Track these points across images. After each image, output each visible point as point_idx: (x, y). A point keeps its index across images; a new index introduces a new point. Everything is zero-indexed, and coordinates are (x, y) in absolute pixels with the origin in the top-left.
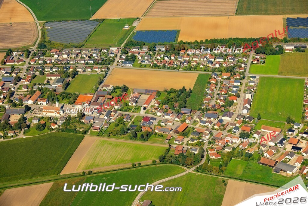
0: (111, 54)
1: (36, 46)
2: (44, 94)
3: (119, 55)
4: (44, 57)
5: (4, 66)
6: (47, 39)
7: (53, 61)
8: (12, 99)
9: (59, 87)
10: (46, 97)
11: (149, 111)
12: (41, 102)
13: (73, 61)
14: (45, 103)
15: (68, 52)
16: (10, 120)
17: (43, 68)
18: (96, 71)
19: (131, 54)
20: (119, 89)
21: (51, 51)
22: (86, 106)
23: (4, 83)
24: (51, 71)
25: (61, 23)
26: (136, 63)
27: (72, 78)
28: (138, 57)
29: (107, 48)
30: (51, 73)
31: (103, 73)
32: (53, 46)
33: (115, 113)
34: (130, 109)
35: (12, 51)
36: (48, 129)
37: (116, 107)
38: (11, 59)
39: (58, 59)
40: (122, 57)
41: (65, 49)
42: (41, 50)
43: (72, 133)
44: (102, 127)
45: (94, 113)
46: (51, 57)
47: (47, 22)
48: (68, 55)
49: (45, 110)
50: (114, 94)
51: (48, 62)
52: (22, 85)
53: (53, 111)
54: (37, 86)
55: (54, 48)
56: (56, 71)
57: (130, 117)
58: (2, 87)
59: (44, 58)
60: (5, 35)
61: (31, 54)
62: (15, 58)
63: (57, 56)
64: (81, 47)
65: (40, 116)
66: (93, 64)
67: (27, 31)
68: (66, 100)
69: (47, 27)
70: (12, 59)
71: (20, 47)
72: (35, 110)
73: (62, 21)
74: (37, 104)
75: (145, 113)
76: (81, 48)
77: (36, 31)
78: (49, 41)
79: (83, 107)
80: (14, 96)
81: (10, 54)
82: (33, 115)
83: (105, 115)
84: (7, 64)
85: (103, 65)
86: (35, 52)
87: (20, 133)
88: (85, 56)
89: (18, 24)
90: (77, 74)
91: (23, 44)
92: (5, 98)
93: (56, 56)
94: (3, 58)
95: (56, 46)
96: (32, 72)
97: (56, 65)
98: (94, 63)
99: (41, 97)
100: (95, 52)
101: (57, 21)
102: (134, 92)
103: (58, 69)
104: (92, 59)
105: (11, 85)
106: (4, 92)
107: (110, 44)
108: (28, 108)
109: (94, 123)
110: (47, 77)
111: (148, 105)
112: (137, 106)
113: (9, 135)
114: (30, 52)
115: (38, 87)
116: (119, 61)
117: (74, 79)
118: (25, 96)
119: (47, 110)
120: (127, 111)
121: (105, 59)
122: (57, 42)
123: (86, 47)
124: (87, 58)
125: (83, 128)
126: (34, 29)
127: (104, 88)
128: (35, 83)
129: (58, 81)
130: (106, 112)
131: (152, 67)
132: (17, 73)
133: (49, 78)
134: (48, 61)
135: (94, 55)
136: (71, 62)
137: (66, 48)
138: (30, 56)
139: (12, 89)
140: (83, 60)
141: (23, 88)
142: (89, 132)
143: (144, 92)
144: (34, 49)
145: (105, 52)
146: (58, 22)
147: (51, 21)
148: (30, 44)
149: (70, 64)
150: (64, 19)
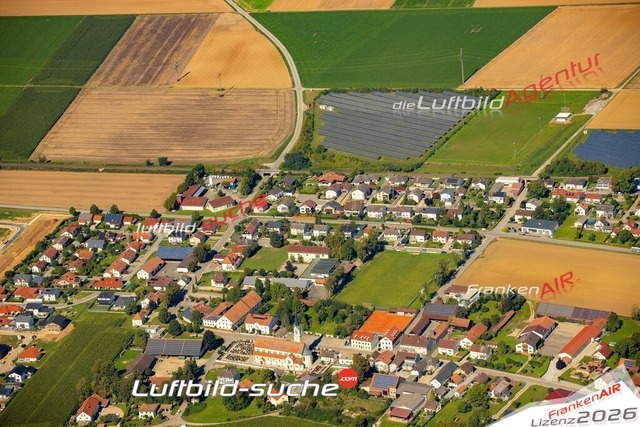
0: (495, 195)
1: (281, 160)
2: (271, 302)
3: (519, 200)
4: (297, 195)
5: (173, 215)
6: (318, 140)
7: (318, 208)
8: (174, 310)
9: (319, 285)
10: (273, 311)
11: (573, 372)
12: (256, 326)
13: (376, 209)
14: (268, 327)
15: (368, 183)
16: (154, 373)
17: (285, 227)
18: (441, 245)
19: (555, 199)
20: (495, 302)
21: (321, 178)
22: (385, 345)
23: (162, 262)
24: (307, 238)
25: (369, 95)
26: (566, 227)
27: (364, 262)
28: (576, 210)
29: (488, 176)
30: (305, 243)
31: (459, 252)
32: (330, 164)
33: (468, 373)
34: (515, 363)
35: (206, 172)
36: (260, 406)
37: (474, 355)
38: (197, 195)
39: (333, 203)
40: (527, 205)
41: (362, 173)
42: (293, 172)
43: (326, 423)
44: (420, 412)
45: (404, 367)
46: (317, 195)
47: (326, 93)
48: (368, 193)
49: (261, 350)
50: (476, 317)
51: (303, 209)
52: (213, 273)
53: (283, 353)
54: (253, 279)
55: (331, 169)
56: (322, 238)
57: (510, 387)
58: (153, 273)
59: (294, 198)
60: (197, 125)
61: (260, 184)
62: (212, 194)
63: (334, 194)
64: (412, 170)
65: (244, 365)
66: (436, 224)
67: (263, 116)
68: (330, 325)
69: (323, 107)
70: (202, 195)
71: (232, 162)
72: (234, 347)
73: (373, 89)
74: (244, 330)
75: (561, 378)
76: (409, 175)
77: (289, 115)
78: (321, 146)
79: (377, 348)
80: (182, 304)
81: (197, 179)
82: (224, 361)
83: (434, 375)
84: (184, 208)
85: (465, 226)
86: (272, 178)
87: (173, 414)
88: (416, 198)
89: (241, 93)
90: (382, 250)
91: (243, 152)
92: (153, 306)
93: (331, 194)
94: (176, 191)
95: (338, 164)
96: (249, 237)
97: (323, 221)
98: (438, 218)
99: (260, 311)
100: (451, 187)
101: (357, 91)
102: (539, 311)
103: (328, 232)
104: (437, 206)
105: (180, 270)
106: (156, 288)
107: (501, 165)
108: (213, 342)
109: (398, 396)
110: (289, 254)
111: (574, 356)
112: (540, 356)
113: (141, 415)
114: (259, 178)
115: (258, 281)
116: (517, 218)
117: (369, 263)
118: (214, 304)
119: (267, 351)
120: (504, 369)
121: (476, 209)
122: (344, 153)
123: (428, 170)
124: (422, 204)
125: (363, 409)
126: (285, 111)
127: (452, 295)
128: (252, 268)
129: (318, 267)
130: (440, 368)
131: (614, 241)
132: (207, 237)
133: (296, 255)
134: (305, 207)
135: (444, 196)
136: (372, 215)
137: (367, 170)
138: (256, 190)
139: (182, 283)
140: (406, 210)
141: (213, 282)
142: (378, 423)
143: (568, 314)
144: (274, 168)
145: (481, 190)
146: (359, 94)
147: (339, 88)
148: (264, 153)
149: (369, 220)
150: (378, 85)
